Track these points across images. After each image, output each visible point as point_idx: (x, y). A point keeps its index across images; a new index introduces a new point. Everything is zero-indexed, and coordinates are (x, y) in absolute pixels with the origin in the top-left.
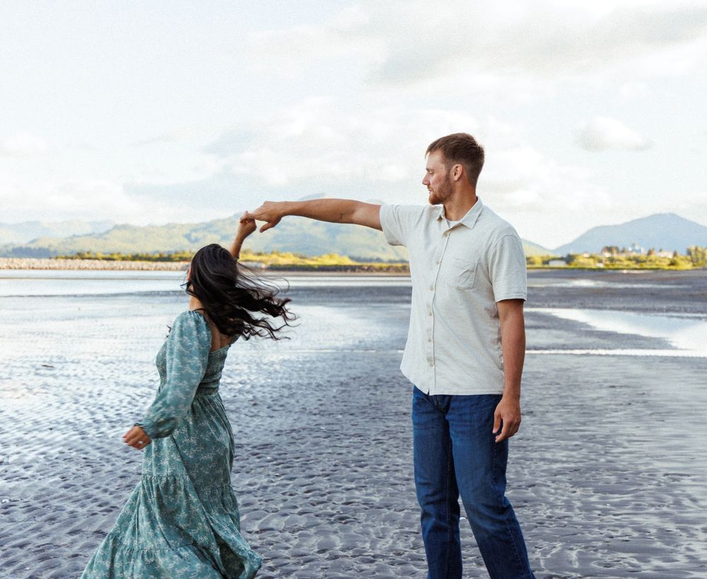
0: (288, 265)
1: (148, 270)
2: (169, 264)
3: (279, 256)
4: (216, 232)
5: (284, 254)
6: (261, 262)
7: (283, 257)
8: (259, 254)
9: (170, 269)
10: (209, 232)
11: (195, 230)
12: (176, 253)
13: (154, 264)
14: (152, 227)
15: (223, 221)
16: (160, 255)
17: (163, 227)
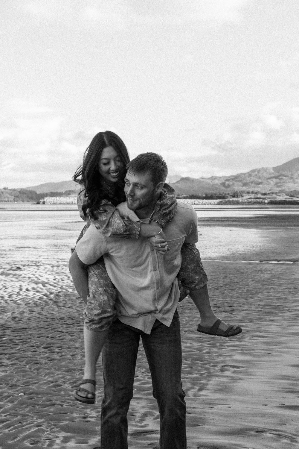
0: (281, 201)
1: (198, 204)
2: (210, 201)
3: (277, 195)
4: (240, 181)
5: (280, 194)
6: (265, 199)
7: (279, 196)
8: (265, 194)
9: (211, 204)
10: (236, 181)
11: (227, 180)
12: (215, 194)
13: (201, 201)
14: (203, 178)
15: (245, 174)
16: (206, 195)
17: (209, 178)
